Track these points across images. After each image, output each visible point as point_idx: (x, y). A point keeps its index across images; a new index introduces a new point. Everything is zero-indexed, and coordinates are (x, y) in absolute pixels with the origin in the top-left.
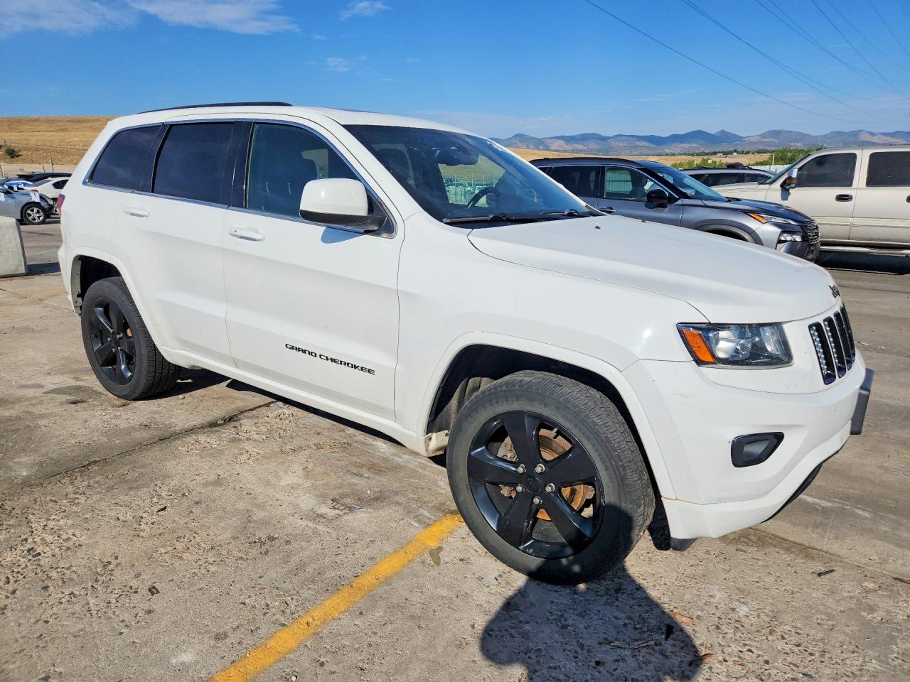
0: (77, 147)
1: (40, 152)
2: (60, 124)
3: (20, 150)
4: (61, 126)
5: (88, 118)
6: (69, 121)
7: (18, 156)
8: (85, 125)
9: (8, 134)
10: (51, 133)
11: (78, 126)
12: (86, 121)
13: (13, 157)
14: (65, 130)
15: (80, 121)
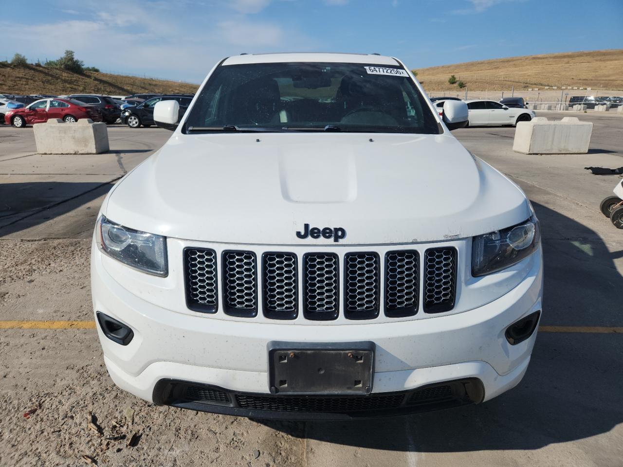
0: (500, 79)
1: (477, 83)
2: (496, 64)
3: (466, 83)
4: (496, 65)
5: (514, 59)
6: (502, 62)
7: (464, 87)
8: (511, 63)
9: (464, 73)
10: (488, 71)
11: (506, 64)
12: (512, 61)
13: (461, 88)
14: (497, 68)
15: (508, 61)
